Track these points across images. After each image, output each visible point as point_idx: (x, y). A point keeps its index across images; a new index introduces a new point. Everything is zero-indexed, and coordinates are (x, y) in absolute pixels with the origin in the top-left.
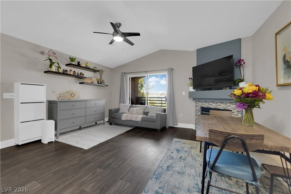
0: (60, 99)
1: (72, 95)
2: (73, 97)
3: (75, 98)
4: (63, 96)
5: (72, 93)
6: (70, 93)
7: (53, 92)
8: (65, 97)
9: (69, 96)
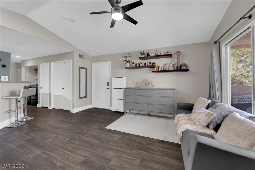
0: (137, 87)
1: (147, 83)
2: (147, 85)
3: (150, 86)
4: (139, 84)
5: (147, 82)
6: (145, 82)
7: (133, 82)
8: (141, 85)
9: (144, 84)
